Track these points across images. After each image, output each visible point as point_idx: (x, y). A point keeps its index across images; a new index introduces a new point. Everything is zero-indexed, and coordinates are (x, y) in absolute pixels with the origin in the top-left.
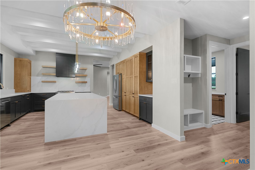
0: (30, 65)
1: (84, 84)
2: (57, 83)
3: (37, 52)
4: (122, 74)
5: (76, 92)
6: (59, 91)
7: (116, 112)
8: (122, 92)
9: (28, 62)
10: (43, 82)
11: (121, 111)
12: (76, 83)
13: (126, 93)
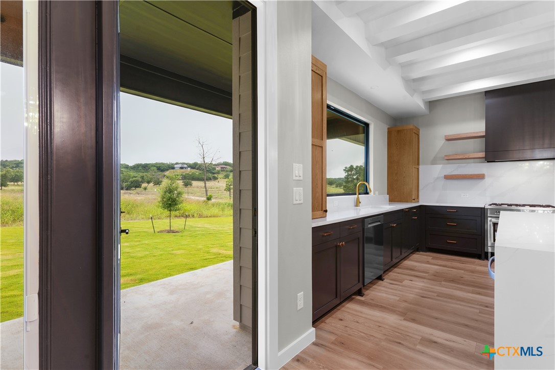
0: (417, 138)
2: (487, 180)
3: (432, 104)
6: (495, 204)
9: (414, 131)
10: (447, 177)
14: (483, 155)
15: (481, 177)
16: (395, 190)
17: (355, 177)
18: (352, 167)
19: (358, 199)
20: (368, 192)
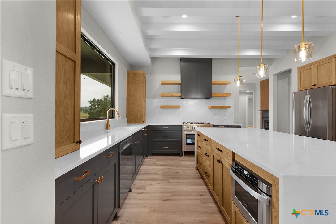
0: (145, 81)
3: (153, 60)
6: (185, 123)
9: (144, 75)
10: (162, 107)
12: (209, 109)
15: (178, 107)
16: (131, 116)
17: (96, 107)
18: (94, 100)
19: (108, 123)
20: (114, 116)
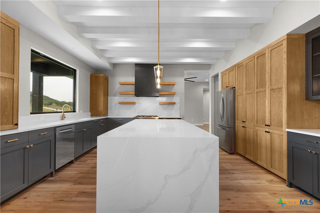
0: (107, 82)
1: (171, 106)
2: (137, 105)
3: (115, 65)
4: (236, 87)
5: (160, 118)
6: (138, 116)
7: (225, 155)
8: (237, 121)
9: (104, 78)
10: (120, 103)
11: (234, 154)
12: (160, 104)
13: (246, 123)
14: (134, 93)
15: (134, 103)
16: (94, 110)
19: (63, 115)
20: (75, 111)
